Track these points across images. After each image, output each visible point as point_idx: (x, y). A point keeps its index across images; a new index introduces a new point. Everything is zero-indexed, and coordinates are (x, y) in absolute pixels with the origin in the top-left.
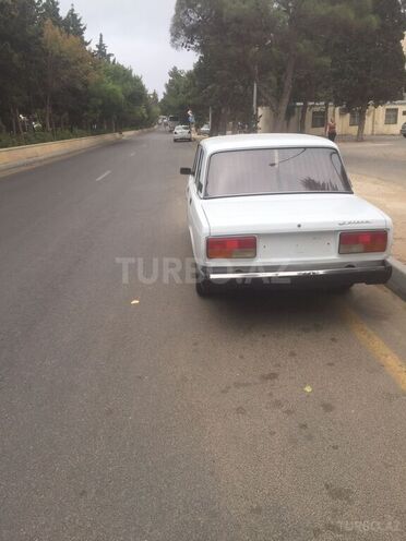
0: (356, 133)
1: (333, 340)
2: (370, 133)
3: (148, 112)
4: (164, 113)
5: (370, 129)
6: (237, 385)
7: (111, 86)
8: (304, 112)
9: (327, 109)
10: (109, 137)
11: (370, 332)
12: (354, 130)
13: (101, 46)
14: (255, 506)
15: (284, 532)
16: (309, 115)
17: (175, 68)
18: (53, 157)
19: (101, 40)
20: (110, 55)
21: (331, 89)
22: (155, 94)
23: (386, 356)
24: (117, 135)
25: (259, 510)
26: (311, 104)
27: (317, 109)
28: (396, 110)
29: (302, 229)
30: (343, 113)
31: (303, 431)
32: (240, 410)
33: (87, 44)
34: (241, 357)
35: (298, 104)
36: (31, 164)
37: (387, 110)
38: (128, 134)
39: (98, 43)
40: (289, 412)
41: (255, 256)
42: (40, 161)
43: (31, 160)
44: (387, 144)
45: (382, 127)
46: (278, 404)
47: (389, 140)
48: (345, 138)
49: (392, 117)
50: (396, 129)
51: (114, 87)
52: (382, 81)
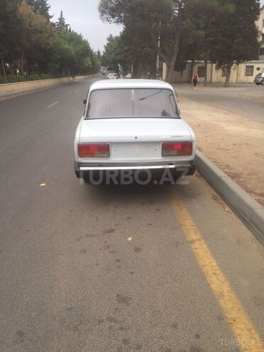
0: (224, 82)
1: (158, 210)
2: (235, 81)
3: (93, 63)
4: (104, 65)
5: (235, 79)
6: (87, 236)
7: (66, 46)
8: (192, 67)
9: (206, 65)
10: (65, 79)
11: (182, 205)
12: (224, 79)
13: (61, 19)
14: (69, 306)
15: (81, 321)
16: (195, 69)
17: (111, 36)
18: (23, 92)
19: (61, 15)
20: (67, 25)
21: (209, 52)
22: (99, 52)
23: (186, 220)
24: (71, 78)
25: (70, 309)
26: (197, 61)
27: (200, 65)
28: (253, 66)
29: (138, 140)
30: (218, 68)
31: (117, 263)
32: (84, 251)
33: (51, 17)
34: (97, 219)
35: (189, 61)
36: (8, 96)
37: (247, 66)
38: (78, 78)
39: (59, 17)
40: (112, 252)
41: (109, 156)
42: (15, 94)
43: (9, 93)
44: (245, 89)
45: (243, 78)
46: (108, 247)
47: (246, 87)
48: (218, 85)
49: (249, 71)
50: (251, 79)
51: (69, 47)
52: (241, 47)
